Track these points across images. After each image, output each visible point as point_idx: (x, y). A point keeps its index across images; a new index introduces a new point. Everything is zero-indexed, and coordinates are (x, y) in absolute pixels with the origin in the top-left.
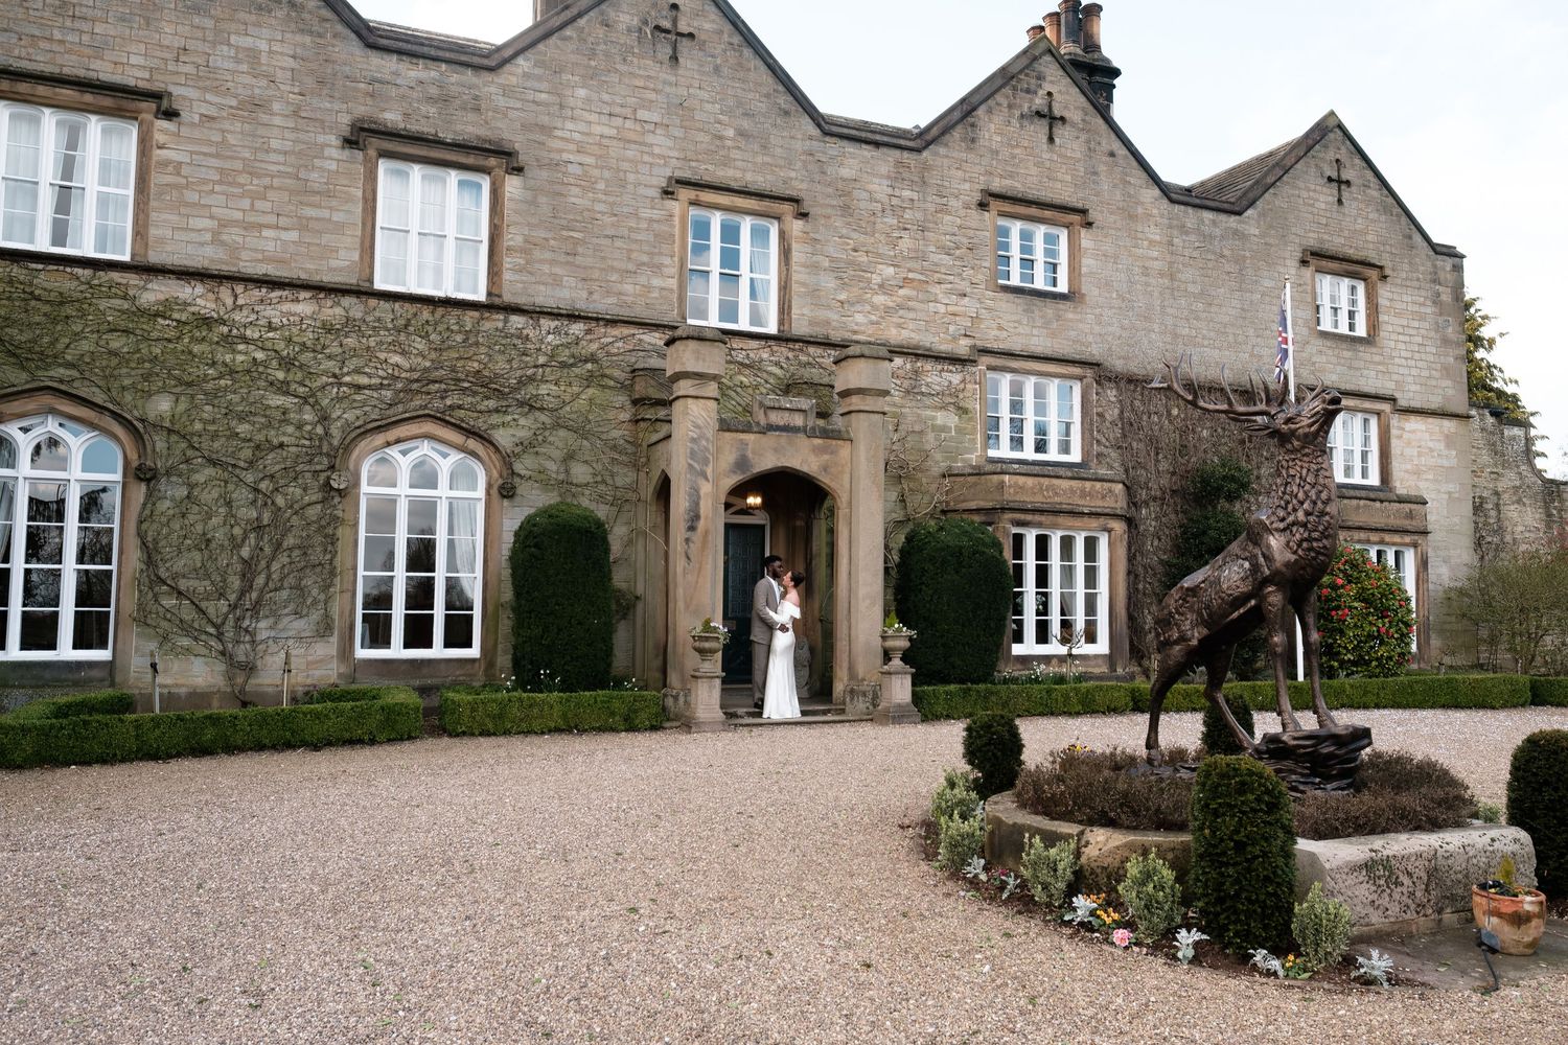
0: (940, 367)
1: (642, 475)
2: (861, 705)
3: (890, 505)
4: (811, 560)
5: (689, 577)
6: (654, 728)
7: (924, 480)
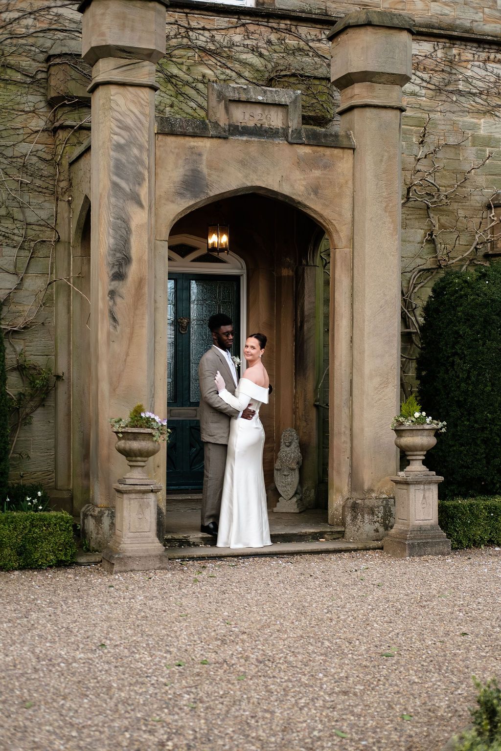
0: (484, 55)
1: (63, 205)
2: (367, 526)
3: (413, 248)
4: (302, 323)
5: (116, 347)
6: (61, 565)
7: (461, 213)
